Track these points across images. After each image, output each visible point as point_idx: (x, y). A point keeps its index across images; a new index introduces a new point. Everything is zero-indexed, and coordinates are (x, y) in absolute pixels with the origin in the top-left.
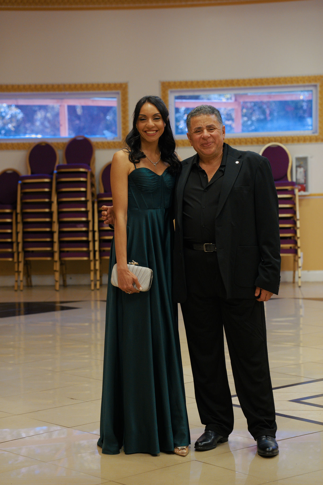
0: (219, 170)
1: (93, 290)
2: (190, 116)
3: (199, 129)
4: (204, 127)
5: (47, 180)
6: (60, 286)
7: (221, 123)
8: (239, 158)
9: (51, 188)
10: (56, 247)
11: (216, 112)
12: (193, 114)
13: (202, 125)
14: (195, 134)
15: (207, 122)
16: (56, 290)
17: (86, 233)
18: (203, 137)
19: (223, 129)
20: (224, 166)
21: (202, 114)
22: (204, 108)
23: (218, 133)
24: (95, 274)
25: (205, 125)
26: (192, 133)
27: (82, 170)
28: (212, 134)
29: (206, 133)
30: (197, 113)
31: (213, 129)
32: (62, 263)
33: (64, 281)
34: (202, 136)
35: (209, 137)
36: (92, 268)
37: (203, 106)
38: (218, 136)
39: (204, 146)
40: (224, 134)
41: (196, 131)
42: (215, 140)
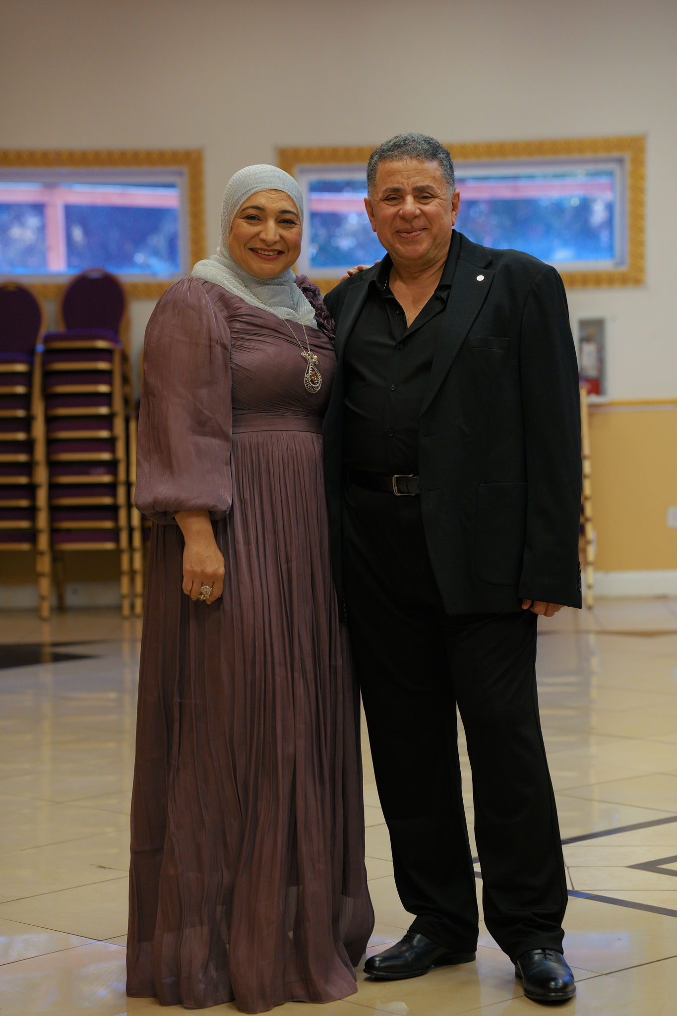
0: (436, 297)
1: (125, 618)
2: (377, 156)
3: (394, 192)
4: (409, 189)
5: (20, 368)
6: (52, 609)
7: (451, 185)
8: (486, 268)
9: (29, 384)
10: (42, 520)
11: (442, 155)
12: (385, 154)
14: (383, 203)
15: (417, 178)
16: (43, 619)
17: (111, 489)
18: (403, 213)
19: (454, 199)
20: (448, 287)
21: (405, 157)
22: (414, 141)
23: (440, 208)
24: (132, 581)
25: (410, 183)
26: (378, 200)
27: (101, 344)
28: (427, 208)
29: (410, 205)
30: (396, 153)
31: (430, 196)
32: (57, 557)
33: (61, 598)
34: (401, 211)
35: (416, 217)
36: (125, 566)
37: (413, 137)
38: (438, 216)
39: (402, 237)
40: (454, 212)
41: (388, 196)
42: (431, 225)
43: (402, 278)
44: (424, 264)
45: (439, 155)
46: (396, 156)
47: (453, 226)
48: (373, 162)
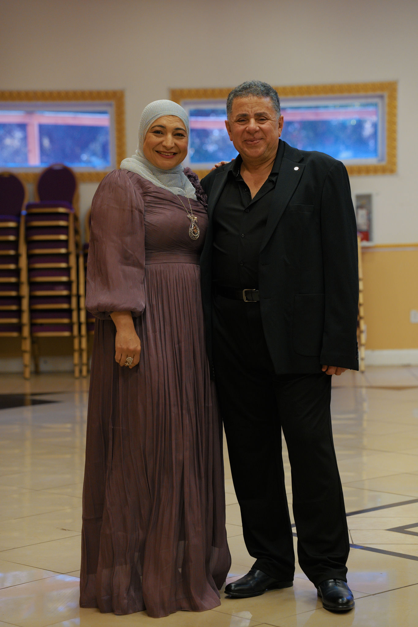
0: (269, 181)
1: (77, 378)
2: (233, 94)
3: (243, 116)
4: (252, 115)
5: (12, 224)
6: (31, 373)
7: (278, 112)
8: (299, 162)
9: (17, 235)
10: (26, 318)
11: (272, 94)
12: (238, 93)
13: (248, 111)
14: (236, 123)
15: (257, 108)
16: (26, 379)
17: (67, 299)
18: (249, 129)
19: (280, 120)
20: (277, 174)
21: (250, 95)
22: (255, 85)
23: (271, 126)
24: (81, 356)
25: (253, 111)
26: (233, 121)
27: (62, 210)
28: (263, 126)
29: (253, 124)
30: (244, 92)
32: (34, 341)
33: (37, 366)
34: (247, 128)
35: (257, 132)
36: (76, 346)
37: (254, 83)
38: (270, 131)
39: (248, 144)
40: (280, 129)
41: (240, 119)
42: (266, 136)
43: (248, 169)
44: (262, 160)
45: (270, 94)
46: (244, 94)
47: (279, 137)
48: (230, 98)
